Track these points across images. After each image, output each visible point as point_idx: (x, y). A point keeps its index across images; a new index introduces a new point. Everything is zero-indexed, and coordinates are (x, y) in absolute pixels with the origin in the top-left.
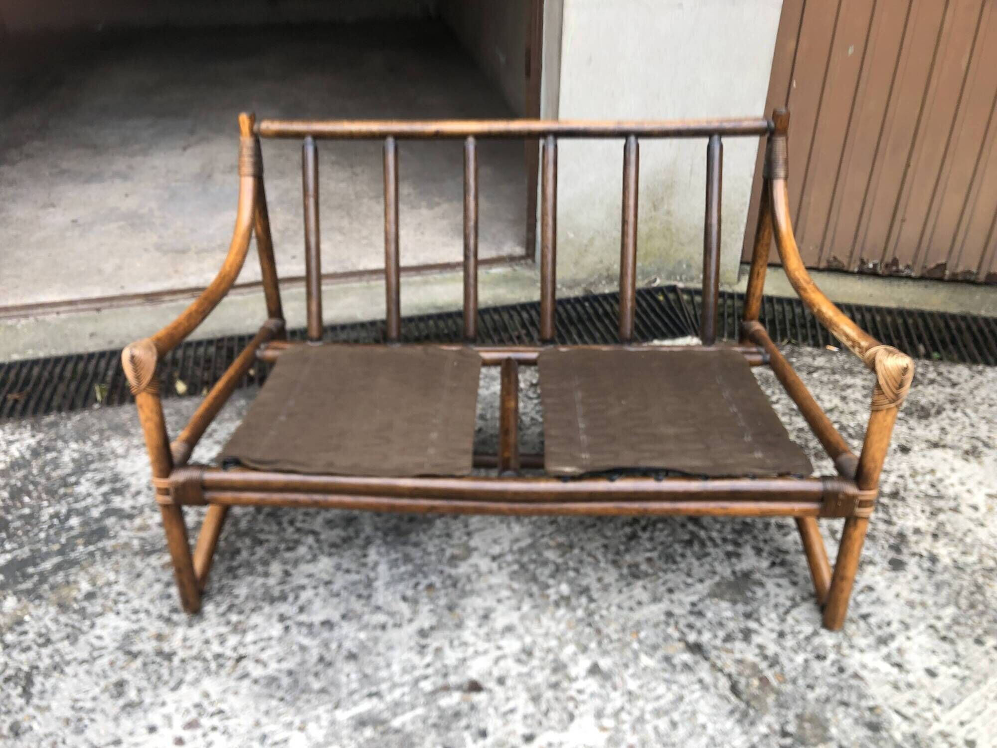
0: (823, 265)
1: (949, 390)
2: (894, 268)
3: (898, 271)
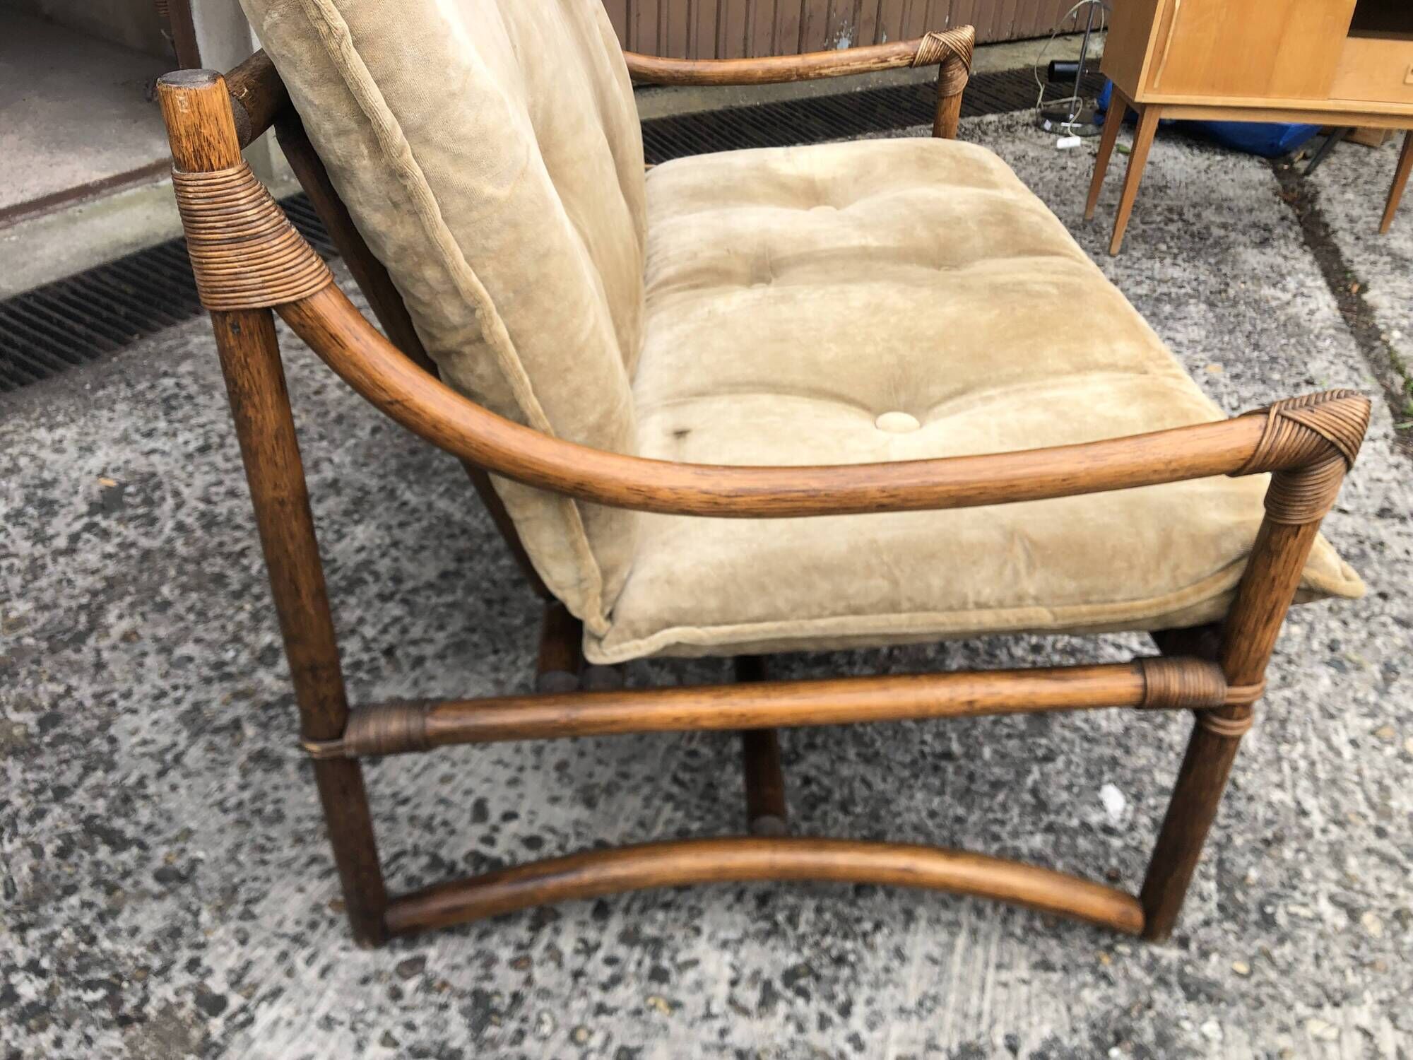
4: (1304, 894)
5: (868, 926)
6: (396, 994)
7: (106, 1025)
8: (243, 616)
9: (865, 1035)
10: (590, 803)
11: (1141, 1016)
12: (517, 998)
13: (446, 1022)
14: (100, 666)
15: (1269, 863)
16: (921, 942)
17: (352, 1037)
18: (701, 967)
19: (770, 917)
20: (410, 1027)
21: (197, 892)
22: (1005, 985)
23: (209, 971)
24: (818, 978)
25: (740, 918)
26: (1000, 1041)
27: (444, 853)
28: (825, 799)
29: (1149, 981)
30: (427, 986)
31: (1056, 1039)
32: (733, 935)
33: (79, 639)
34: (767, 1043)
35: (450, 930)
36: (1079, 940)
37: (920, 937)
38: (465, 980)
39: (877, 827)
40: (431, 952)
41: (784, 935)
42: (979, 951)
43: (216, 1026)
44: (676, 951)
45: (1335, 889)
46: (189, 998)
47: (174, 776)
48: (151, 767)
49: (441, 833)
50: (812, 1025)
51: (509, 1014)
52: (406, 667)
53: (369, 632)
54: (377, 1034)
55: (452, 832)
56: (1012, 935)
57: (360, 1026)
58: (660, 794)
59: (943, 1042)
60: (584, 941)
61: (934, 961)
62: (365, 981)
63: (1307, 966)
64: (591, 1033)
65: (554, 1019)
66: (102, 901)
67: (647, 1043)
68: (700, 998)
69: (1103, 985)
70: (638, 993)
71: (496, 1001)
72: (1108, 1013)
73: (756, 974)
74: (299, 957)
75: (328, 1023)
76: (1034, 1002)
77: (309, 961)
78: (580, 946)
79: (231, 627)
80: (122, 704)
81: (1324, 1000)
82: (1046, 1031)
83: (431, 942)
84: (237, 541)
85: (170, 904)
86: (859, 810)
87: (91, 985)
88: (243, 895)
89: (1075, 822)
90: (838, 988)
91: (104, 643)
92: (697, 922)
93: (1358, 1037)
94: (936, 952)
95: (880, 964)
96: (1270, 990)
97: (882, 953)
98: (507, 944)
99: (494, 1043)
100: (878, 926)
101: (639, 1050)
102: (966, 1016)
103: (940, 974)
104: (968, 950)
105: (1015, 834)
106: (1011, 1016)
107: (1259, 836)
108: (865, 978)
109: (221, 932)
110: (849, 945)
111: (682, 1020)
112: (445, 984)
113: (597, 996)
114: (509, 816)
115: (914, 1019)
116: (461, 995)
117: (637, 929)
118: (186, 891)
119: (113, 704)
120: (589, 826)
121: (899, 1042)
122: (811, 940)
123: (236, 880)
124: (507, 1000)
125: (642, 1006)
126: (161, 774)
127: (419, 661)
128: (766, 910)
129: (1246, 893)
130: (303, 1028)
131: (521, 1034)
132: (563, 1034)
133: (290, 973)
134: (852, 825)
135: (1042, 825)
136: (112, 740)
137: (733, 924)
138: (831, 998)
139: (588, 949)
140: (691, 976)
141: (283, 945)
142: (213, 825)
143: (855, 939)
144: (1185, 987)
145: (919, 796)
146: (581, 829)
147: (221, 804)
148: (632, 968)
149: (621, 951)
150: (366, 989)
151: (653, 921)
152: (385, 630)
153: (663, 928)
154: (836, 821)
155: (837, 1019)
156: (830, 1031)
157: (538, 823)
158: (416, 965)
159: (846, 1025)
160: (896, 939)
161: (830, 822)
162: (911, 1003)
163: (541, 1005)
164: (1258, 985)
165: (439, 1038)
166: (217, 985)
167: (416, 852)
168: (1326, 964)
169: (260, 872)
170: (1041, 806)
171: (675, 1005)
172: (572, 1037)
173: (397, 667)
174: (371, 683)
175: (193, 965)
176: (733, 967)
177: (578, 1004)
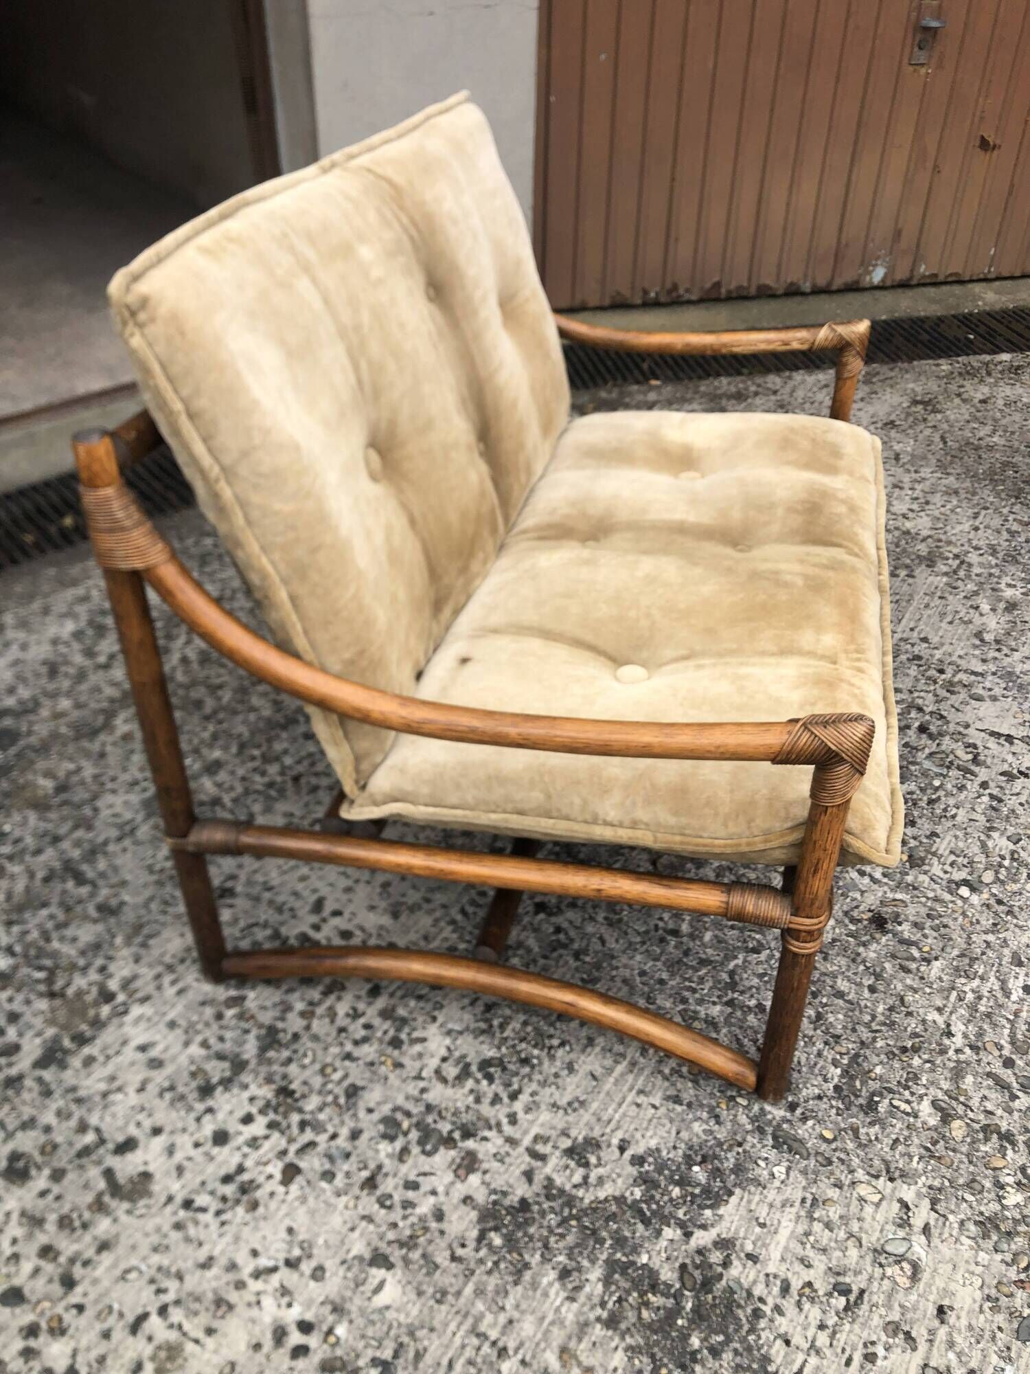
0: (607, 302)
1: (773, 398)
2: (674, 294)
3: (679, 296)
4: (912, 1094)
5: (556, 1042)
6: (219, 1016)
7: (41, 995)
8: (206, 735)
9: (521, 1115)
10: (395, 915)
11: (730, 1149)
12: (296, 1037)
13: (245, 1042)
14: (102, 755)
15: (897, 1065)
16: (590, 1062)
17: (184, 1038)
18: (426, 1044)
19: (487, 1021)
20: (221, 1039)
21: (118, 924)
22: (638, 1105)
23: (110, 976)
24: (504, 1069)
25: (467, 1017)
26: (615, 1141)
27: (284, 931)
28: (565, 946)
29: (749, 1127)
30: (241, 1016)
31: (658, 1150)
32: (457, 1027)
33: (94, 733)
34: (451, 1104)
35: (268, 982)
36: (712, 1087)
37: (591, 1058)
38: (266, 1018)
39: (596, 974)
40: (251, 995)
41: (493, 1035)
42: (630, 1078)
43: (105, 1010)
44: (414, 1029)
45: (940, 1095)
46: (94, 990)
47: (127, 842)
48: (114, 833)
49: (286, 915)
50: (486, 1101)
51: (287, 1046)
52: (304, 790)
53: (288, 761)
54: (199, 1038)
55: (294, 917)
56: (660, 1072)
57: (191, 1031)
58: (448, 919)
59: (573, 1133)
60: (355, 1009)
61: (594, 1077)
62: (203, 1004)
63: (884, 1147)
64: (335, 1070)
65: (314, 1055)
66: (61, 916)
67: (370, 1085)
68: (418, 1064)
69: (712, 1122)
70: (376, 1051)
71: (281, 1035)
72: (706, 1141)
73: (464, 1056)
74: (167, 979)
75: (172, 1025)
76: (655, 1121)
77: (173, 983)
78: (351, 1012)
79: (196, 741)
80: (109, 786)
81: (884, 1173)
82: (653, 1143)
83: (253, 988)
84: (219, 676)
85: (100, 928)
86: (588, 959)
87: (40, 968)
88: (146, 931)
89: (753, 1003)
90: (515, 1080)
91: (110, 739)
92: (436, 1013)
93: (896, 1206)
94: (598, 1071)
95: (553, 1070)
96: (843, 1156)
97: (558, 1063)
98: (303, 999)
99: (270, 1062)
100: (562, 1044)
101: (363, 1088)
102: (599, 1120)
103: (595, 1087)
104: (622, 1075)
105: (700, 1002)
106: (632, 1127)
107: (899, 1044)
108: (537, 1077)
109: (125, 952)
110: (536, 1052)
111: (400, 1076)
112: (252, 1017)
113: (349, 1047)
114: (337, 913)
115: (561, 1112)
116: (261, 1026)
117: (393, 1009)
118: (112, 920)
119: (103, 784)
120: (388, 931)
121: (542, 1125)
122: (510, 1043)
123: (144, 920)
124: (289, 1036)
125: (376, 1061)
126: (119, 839)
127: (314, 789)
128: (488, 1015)
129: (863, 1083)
130: (156, 1024)
131: (289, 1061)
132: (317, 1066)
133: (159, 988)
134: (577, 969)
135: (725, 999)
136: (96, 810)
137: (461, 1020)
138: (507, 1085)
139: (355, 1015)
140: (418, 1048)
141: (160, 969)
142: (141, 881)
143: (542, 1049)
144: (775, 1137)
145: (638, 958)
146: (384, 933)
147: (150, 869)
148: (379, 1034)
149: (377, 1022)
150: (201, 1009)
151: (406, 1006)
152: (299, 762)
153: (411, 1012)
154: (567, 962)
155: (506, 1100)
156: (498, 1107)
157: (356, 921)
158: (238, 1001)
159: (510, 1106)
160: (573, 1056)
161: (561, 963)
162: (563, 1102)
163: (309, 1044)
164: (835, 1150)
165: (237, 1050)
166: (113, 985)
167: (265, 925)
168: (901, 1148)
169: (162, 918)
170: (733, 985)
171: (398, 1065)
172: (322, 1071)
173: (298, 791)
174: (276, 800)
175: (103, 969)
176: (449, 1049)
177: (335, 1050)
